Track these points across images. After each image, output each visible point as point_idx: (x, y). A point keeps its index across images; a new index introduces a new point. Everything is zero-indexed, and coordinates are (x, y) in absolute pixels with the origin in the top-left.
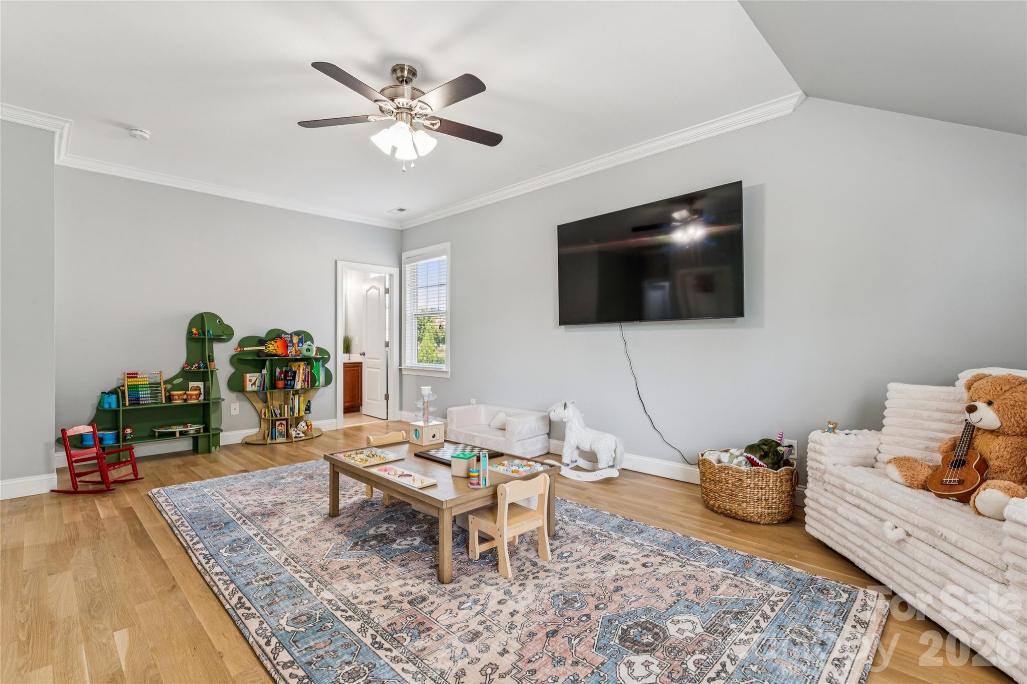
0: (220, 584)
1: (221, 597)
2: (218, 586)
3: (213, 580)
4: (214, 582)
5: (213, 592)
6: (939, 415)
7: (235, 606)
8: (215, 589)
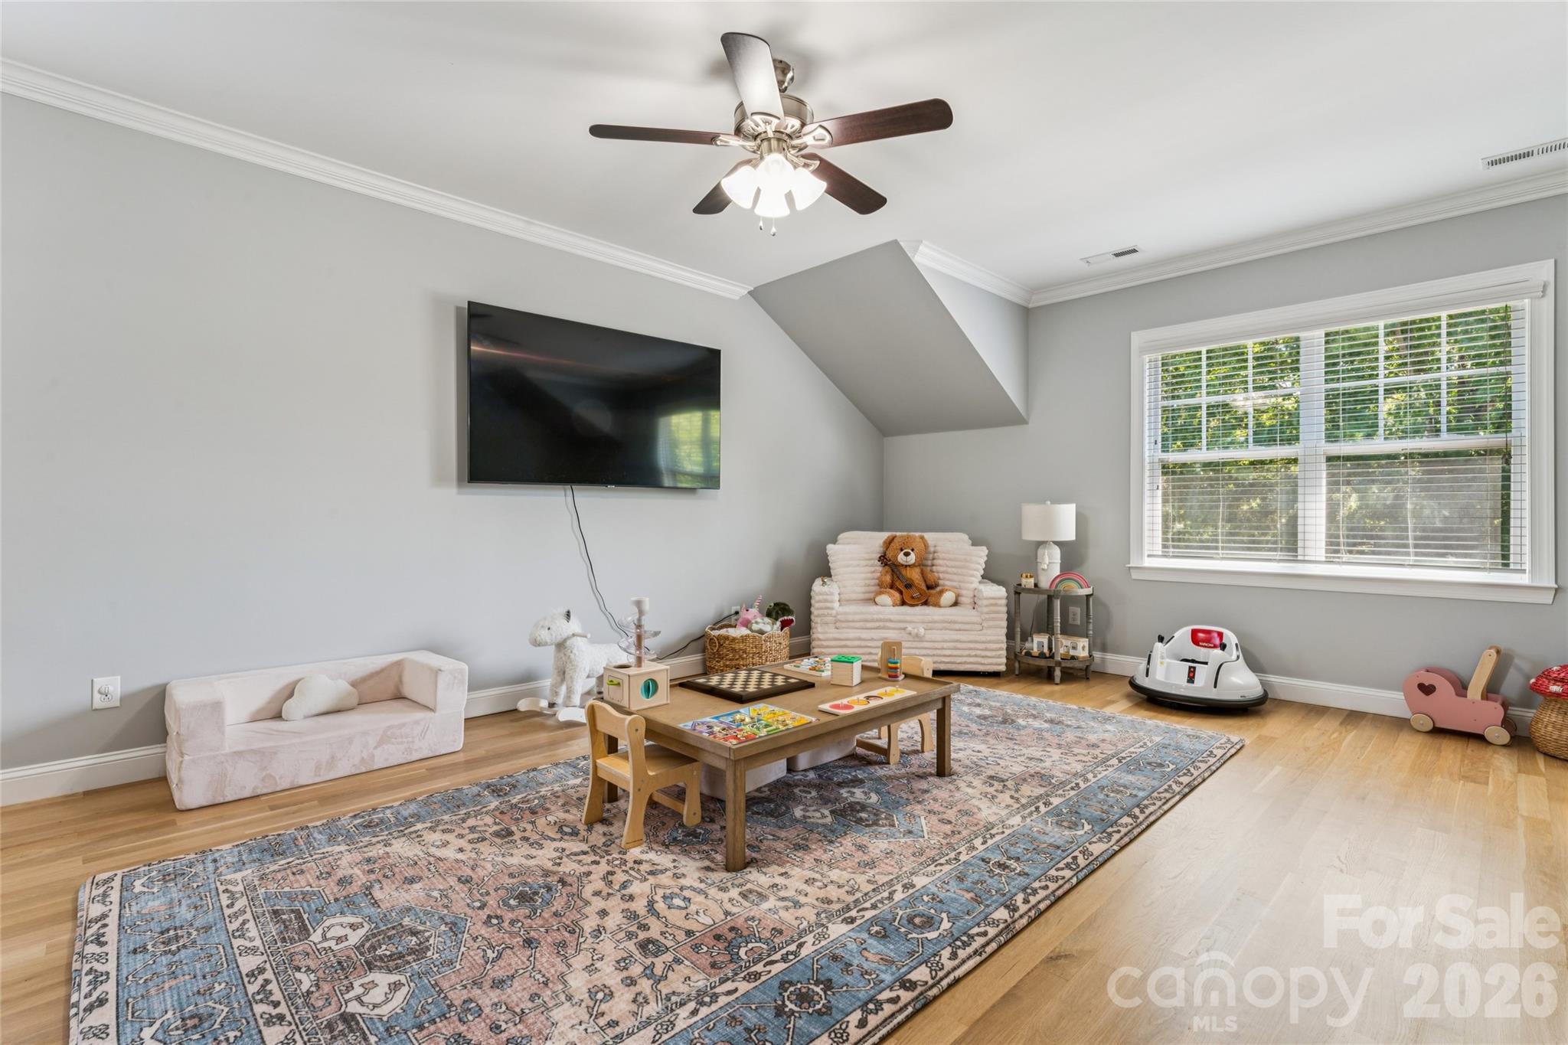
0: (1033, 900)
1: (1060, 892)
2: (1039, 902)
3: (1026, 913)
4: (1030, 910)
5: (1048, 908)
6: (865, 563)
7: (1074, 870)
8: (1042, 906)
